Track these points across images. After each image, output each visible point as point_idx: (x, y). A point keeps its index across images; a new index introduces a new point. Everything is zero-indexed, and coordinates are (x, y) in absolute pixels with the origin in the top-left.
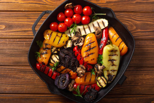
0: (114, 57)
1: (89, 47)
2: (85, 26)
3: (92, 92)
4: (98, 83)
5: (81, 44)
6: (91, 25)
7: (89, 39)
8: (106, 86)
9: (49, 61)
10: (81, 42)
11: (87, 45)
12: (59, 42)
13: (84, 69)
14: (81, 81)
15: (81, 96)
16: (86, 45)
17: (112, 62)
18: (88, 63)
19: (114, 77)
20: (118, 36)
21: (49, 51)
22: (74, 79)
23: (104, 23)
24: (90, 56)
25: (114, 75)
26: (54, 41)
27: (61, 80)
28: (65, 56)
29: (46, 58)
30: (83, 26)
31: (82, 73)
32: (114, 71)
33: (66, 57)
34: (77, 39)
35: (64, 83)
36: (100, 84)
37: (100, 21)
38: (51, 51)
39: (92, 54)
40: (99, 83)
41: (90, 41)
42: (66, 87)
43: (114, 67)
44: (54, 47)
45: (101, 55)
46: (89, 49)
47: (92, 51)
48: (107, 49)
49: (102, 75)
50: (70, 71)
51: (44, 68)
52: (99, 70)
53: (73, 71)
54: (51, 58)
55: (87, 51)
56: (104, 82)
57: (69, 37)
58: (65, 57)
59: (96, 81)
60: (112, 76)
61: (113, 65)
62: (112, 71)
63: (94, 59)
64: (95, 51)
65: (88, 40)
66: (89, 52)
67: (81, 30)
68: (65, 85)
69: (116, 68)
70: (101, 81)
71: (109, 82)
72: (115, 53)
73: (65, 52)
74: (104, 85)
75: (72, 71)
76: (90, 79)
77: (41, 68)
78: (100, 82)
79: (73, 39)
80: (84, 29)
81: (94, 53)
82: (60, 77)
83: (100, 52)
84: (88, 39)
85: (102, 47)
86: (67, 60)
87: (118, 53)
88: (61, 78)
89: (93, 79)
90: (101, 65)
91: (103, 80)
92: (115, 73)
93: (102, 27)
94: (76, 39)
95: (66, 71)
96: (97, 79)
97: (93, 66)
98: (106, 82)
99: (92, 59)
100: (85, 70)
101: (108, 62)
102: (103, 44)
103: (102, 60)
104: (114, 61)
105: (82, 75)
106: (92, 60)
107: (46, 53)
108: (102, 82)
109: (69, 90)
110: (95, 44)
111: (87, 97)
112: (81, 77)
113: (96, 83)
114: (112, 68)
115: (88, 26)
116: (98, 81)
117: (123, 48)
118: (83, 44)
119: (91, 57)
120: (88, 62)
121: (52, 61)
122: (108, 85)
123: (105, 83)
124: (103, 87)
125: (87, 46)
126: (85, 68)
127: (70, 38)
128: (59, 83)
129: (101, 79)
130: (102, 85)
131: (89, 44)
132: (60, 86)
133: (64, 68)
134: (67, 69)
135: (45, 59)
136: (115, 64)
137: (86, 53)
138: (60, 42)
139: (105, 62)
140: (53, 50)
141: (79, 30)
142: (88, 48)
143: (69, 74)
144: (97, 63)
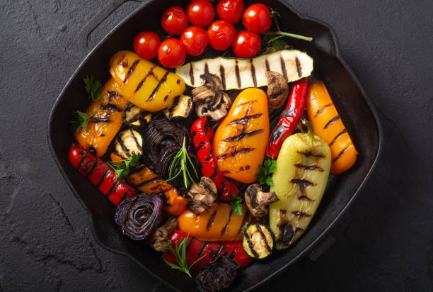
0: (311, 175)
1: (242, 127)
2: (243, 64)
3: (223, 267)
4: (245, 244)
5: (218, 115)
6: (259, 62)
7: (246, 103)
8: (269, 256)
10: (219, 107)
11: (236, 121)
12: (152, 96)
13: (211, 191)
14: (198, 227)
15: (188, 272)
16: (232, 120)
17: (302, 189)
18: (228, 175)
19: (299, 234)
20: (336, 114)
21: (116, 116)
22: (177, 216)
23: (302, 66)
24: (240, 156)
25: (300, 229)
26: (138, 89)
27: (135, 211)
28: (163, 140)
29: (102, 135)
30: (237, 62)
31: (203, 203)
32: (303, 215)
33: (165, 145)
34: (211, 97)
35: (143, 221)
36: (251, 245)
37: (289, 55)
38: (124, 117)
39: (247, 150)
40: (248, 242)
41: (247, 111)
42: (146, 234)
43: (305, 203)
44: (134, 106)
45: (271, 159)
46: (239, 133)
47: (246, 142)
48: (293, 145)
49: (264, 220)
50: (167, 190)
51: (92, 164)
52: (258, 205)
53: (177, 191)
54: (118, 138)
55: (231, 139)
56: (264, 244)
57: (187, 86)
58: (163, 143)
59: (243, 234)
60: (294, 229)
61: (303, 197)
62: (295, 213)
63: (248, 167)
64: (258, 143)
65: (241, 107)
66: (238, 145)
67: (226, 72)
68: (144, 227)
69: (310, 208)
70: (257, 239)
71: (280, 247)
72: (317, 161)
73: (165, 129)
74: (263, 253)
75: (175, 191)
76: (226, 226)
77: (82, 161)
78: (252, 240)
79: (199, 95)
80: (237, 70)
81: (253, 149)
82: (135, 201)
83: (272, 150)
84: (241, 104)
85: (281, 135)
86: (167, 156)
87: (325, 164)
88: (137, 206)
89: (233, 228)
90: (266, 189)
91: (263, 235)
92: (303, 223)
93: (293, 77)
94: (208, 95)
95: (156, 188)
96: (245, 231)
97: (241, 187)
98: (271, 245)
99: (243, 165)
100: (214, 195)
101: (291, 184)
102: (286, 127)
103: (271, 175)
104: (307, 185)
105: (202, 209)
106: (242, 169)
107: (108, 121)
108: (258, 243)
109: (154, 245)
110: (261, 123)
111: (204, 280)
112: (198, 214)
113: (241, 241)
114: (297, 205)
115: (249, 65)
116: (247, 237)
117: (342, 153)
118: (225, 115)
119: (241, 159)
120: (228, 172)
121: (119, 148)
122: (274, 254)
123: (268, 247)
124: (260, 257)
125: (235, 125)
126: (215, 190)
127: (188, 91)
128: (127, 218)
129: (258, 234)
130: (258, 251)
131: (244, 118)
132: (131, 229)
133: (153, 176)
134: (161, 183)
135: (100, 139)
136: (309, 195)
137: (229, 143)
138: (154, 96)
139: (281, 181)
140: (130, 115)
141: (222, 69)
142: (238, 130)
143: (165, 199)
144: (257, 182)
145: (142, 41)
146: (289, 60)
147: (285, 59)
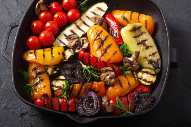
0: (141, 38)
1: (99, 40)
3: (142, 98)
4: (143, 82)
5: (85, 46)
6: (84, 18)
7: (93, 31)
8: (156, 78)
9: (52, 91)
10: (83, 43)
11: (95, 40)
12: (52, 56)
13: (110, 71)
14: (117, 90)
15: (130, 113)
16: (93, 41)
17: (145, 45)
18: (110, 62)
19: (159, 61)
20: (131, 12)
21: (44, 76)
22: (105, 94)
23: (102, 8)
24: (109, 51)
25: (158, 59)
26: (44, 58)
27: (85, 105)
28: (72, 72)
29: (44, 87)
30: (75, 24)
31: (111, 78)
32: (154, 54)
34: (77, 41)
35: (93, 106)
36: (145, 80)
37: (94, 8)
38: (48, 73)
39: (110, 46)
40: (143, 80)
41: (96, 33)
43: (150, 49)
44: (48, 66)
45: (122, 45)
46: (101, 43)
47: (106, 44)
48: (125, 32)
50: (91, 86)
51: (49, 101)
52: (133, 62)
53: (96, 81)
54: (52, 86)
55: (99, 47)
56: (150, 76)
58: (73, 72)
59: (138, 80)
60: (156, 61)
61: (148, 48)
62: (150, 55)
63: (116, 52)
64: (110, 41)
65: (92, 34)
66: (105, 47)
67: (74, 31)
68: (95, 106)
69: (155, 49)
70: (145, 76)
71: (158, 71)
72: (140, 30)
73: (69, 67)
74: (153, 79)
76: (128, 82)
77: (44, 102)
78: (144, 78)
79: (71, 45)
80: (78, 27)
81: (112, 44)
82: (82, 101)
83: (119, 41)
84: (91, 33)
85: (117, 34)
86: (79, 74)
87: (143, 29)
88: (85, 102)
89: (132, 81)
90: (130, 56)
91: (147, 73)
92: (157, 56)
93: (102, 14)
94: (75, 42)
95: (86, 90)
96: (138, 77)
98: (153, 72)
99: (113, 52)
100: (112, 71)
102: (116, 29)
103: (127, 50)
104: (145, 42)
105: (113, 80)
106: (114, 54)
107: (42, 80)
108: (147, 78)
109: (106, 110)
110: (104, 34)
111: (140, 109)
112: (113, 86)
113: (140, 84)
115: (81, 22)
116: (141, 79)
117: (146, 21)
118: (88, 43)
120: (110, 60)
122: (158, 76)
123: (153, 75)
124: (154, 82)
125: (96, 41)
126: (111, 69)
128: (85, 110)
129: (144, 74)
130: (151, 80)
131: (97, 36)
132: (90, 112)
133: (81, 85)
134: (86, 85)
136: (149, 45)
137: (100, 50)
138: (53, 55)
139: (132, 46)
140: (50, 71)
141: (72, 31)
142: (99, 42)
143: (94, 90)
144: (124, 56)
145: (31, 40)
146: (95, 10)
147: (93, 11)
